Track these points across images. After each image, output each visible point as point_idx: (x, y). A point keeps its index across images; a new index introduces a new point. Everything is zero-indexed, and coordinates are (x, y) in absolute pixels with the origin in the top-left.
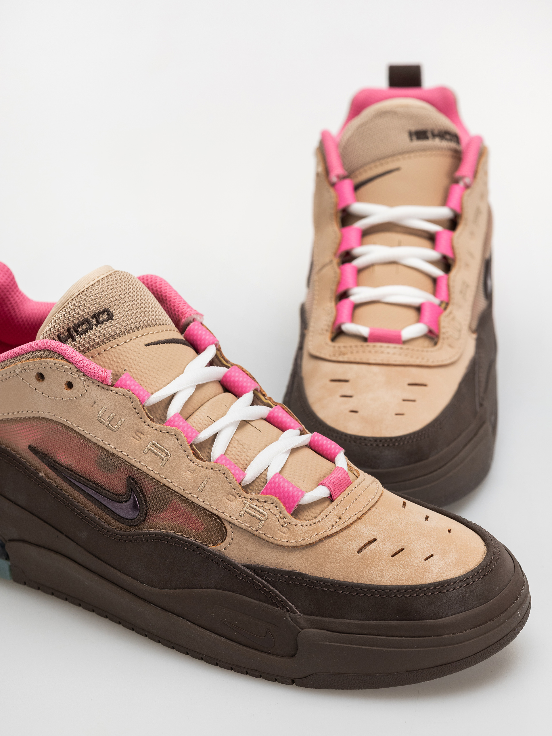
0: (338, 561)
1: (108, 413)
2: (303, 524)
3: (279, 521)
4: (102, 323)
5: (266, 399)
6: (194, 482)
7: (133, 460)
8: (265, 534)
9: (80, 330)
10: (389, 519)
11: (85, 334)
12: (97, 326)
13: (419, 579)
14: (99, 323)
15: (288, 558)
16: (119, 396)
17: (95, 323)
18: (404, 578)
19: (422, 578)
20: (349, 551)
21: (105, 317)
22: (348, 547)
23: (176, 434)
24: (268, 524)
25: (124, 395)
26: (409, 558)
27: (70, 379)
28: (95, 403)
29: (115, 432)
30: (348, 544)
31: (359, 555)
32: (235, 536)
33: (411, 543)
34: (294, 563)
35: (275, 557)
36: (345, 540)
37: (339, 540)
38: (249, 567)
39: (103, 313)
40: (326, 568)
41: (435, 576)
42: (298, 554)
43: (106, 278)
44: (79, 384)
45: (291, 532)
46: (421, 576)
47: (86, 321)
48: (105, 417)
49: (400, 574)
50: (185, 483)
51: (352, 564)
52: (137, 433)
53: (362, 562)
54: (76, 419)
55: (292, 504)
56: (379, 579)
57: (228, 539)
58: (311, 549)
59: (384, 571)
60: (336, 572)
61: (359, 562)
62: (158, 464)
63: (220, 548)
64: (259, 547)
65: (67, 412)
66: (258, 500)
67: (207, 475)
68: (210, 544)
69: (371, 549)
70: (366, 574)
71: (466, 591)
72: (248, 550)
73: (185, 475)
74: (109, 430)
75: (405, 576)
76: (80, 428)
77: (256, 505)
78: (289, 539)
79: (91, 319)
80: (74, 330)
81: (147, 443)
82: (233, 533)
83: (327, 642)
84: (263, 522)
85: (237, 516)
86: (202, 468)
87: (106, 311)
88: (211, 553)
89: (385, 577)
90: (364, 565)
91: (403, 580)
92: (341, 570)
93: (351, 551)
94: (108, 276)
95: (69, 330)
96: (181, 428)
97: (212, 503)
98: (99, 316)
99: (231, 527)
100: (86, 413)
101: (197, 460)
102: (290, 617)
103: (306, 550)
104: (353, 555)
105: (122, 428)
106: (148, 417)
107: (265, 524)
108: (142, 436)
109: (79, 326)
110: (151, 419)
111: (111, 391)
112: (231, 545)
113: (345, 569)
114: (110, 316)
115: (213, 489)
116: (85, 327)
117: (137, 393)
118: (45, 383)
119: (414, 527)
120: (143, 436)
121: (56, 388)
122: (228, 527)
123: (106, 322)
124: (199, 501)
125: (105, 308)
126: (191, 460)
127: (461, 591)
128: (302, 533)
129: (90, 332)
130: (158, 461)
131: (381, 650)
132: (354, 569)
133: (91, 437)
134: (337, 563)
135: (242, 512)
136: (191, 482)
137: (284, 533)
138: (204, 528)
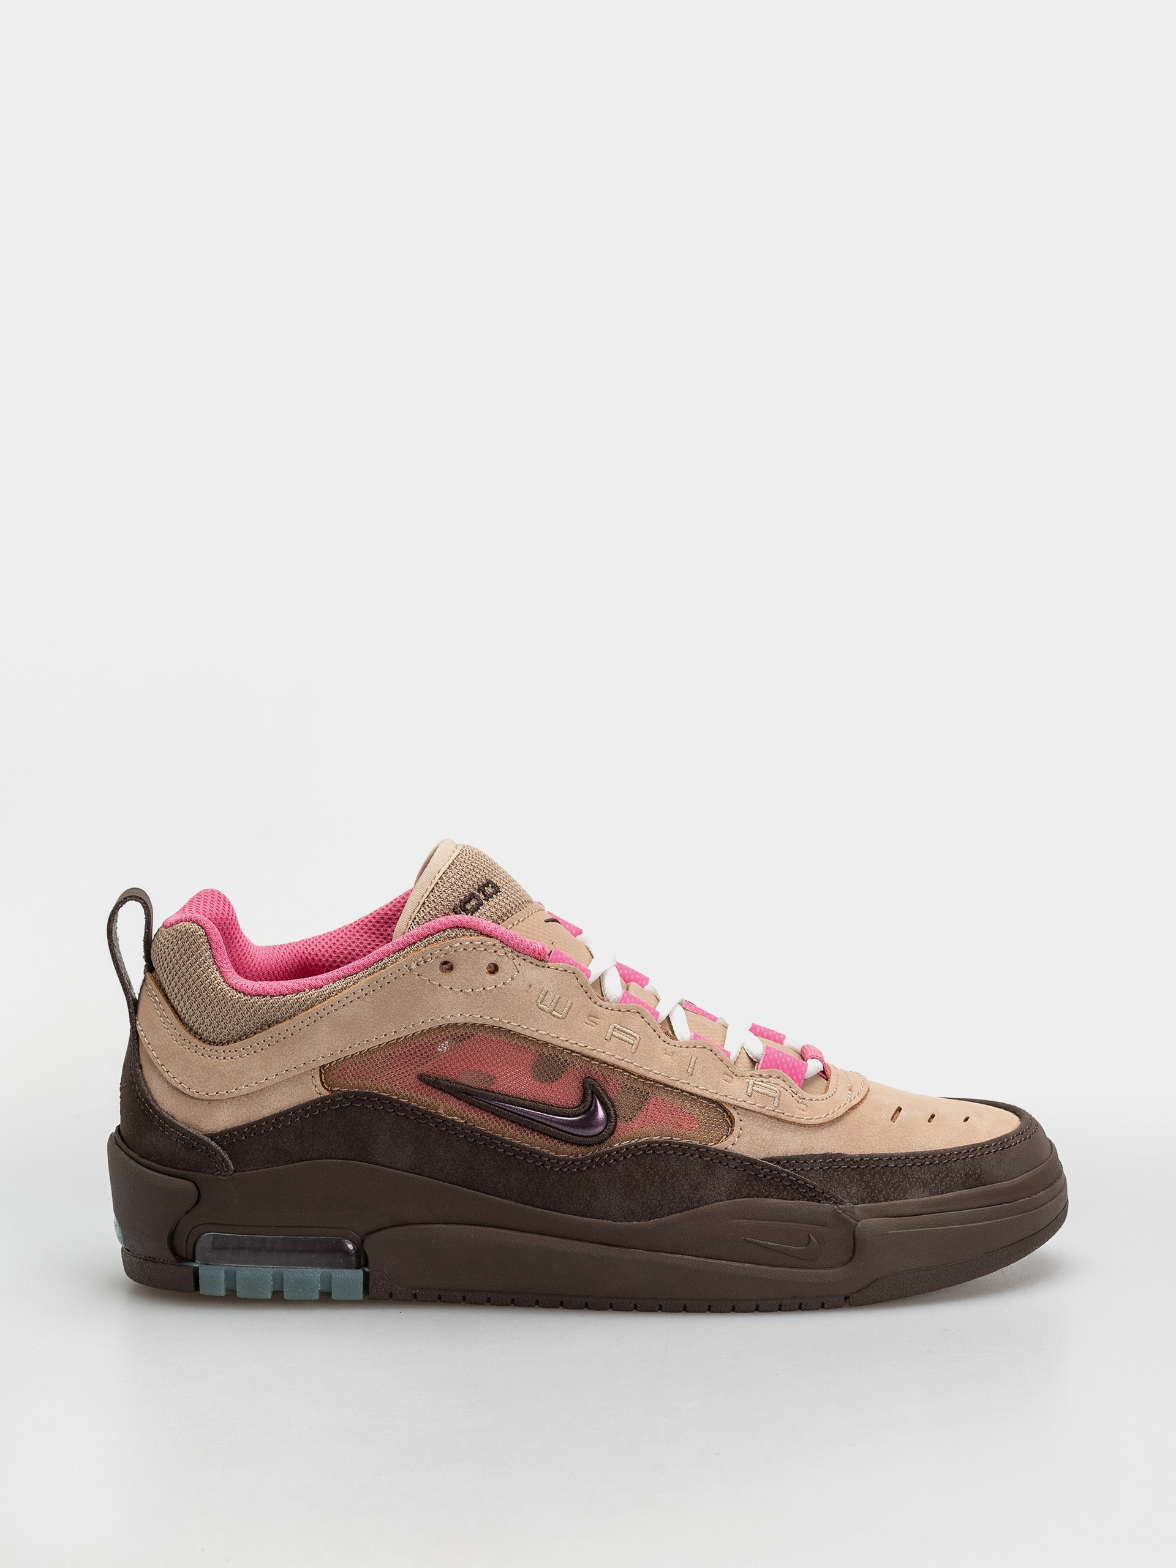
0: (875, 1134)
1: (549, 997)
2: (817, 1098)
3: (792, 1097)
4: (491, 897)
6: (678, 1065)
7: (595, 1051)
8: (783, 1114)
9: (469, 908)
14: (487, 897)
15: (816, 1140)
16: (561, 972)
17: (483, 897)
20: (882, 1121)
21: (491, 889)
22: (878, 1116)
23: (639, 1011)
24: (783, 1101)
25: (565, 971)
26: (947, 1121)
27: (494, 959)
28: (530, 986)
29: (563, 1020)
30: (877, 1113)
31: (894, 1124)
32: (745, 1124)
34: (824, 1144)
35: (800, 1141)
36: (872, 1110)
37: (866, 1111)
38: (771, 1160)
39: (486, 885)
40: (865, 1144)
42: (826, 1133)
43: (448, 871)
44: (507, 964)
45: (810, 1108)
47: (472, 896)
48: (548, 1002)
50: (668, 1069)
51: (892, 1134)
52: (589, 1018)
53: (902, 1131)
54: (506, 1012)
55: (800, 1075)
56: (930, 1145)
57: (736, 1130)
58: (839, 1124)
60: (878, 1147)
61: (898, 1130)
62: (627, 1051)
63: (725, 1144)
64: (778, 1133)
65: (492, 1006)
66: (761, 1076)
67: (693, 1055)
68: (711, 1142)
69: (903, 1118)
72: (764, 1140)
73: (664, 1059)
74: (555, 1019)
76: (514, 1024)
77: (762, 1082)
78: (810, 1116)
79: (477, 893)
80: (462, 908)
81: (608, 1027)
82: (741, 1120)
83: (893, 1230)
84: (776, 1100)
85: (745, 1097)
86: (681, 1048)
87: (489, 883)
88: (717, 1152)
89: (936, 1143)
90: (906, 1133)
91: (956, 1142)
92: (882, 1142)
93: (884, 1120)
94: (450, 866)
95: (454, 910)
96: (641, 1004)
97: (709, 1086)
98: (484, 889)
99: (738, 1114)
100: (521, 1002)
101: (672, 1040)
102: (840, 1209)
103: (834, 1126)
104: (888, 1124)
105: (571, 1013)
106: (598, 996)
107: (780, 1103)
108: (596, 1020)
109: (465, 903)
110: (602, 999)
111: (549, 967)
112: (741, 1138)
113: (887, 1141)
114: (497, 890)
115: (705, 1069)
116: (473, 903)
118: (455, 974)
120: (598, 1020)
121: (474, 975)
122: (734, 1113)
123: (494, 896)
124: (692, 1087)
125: (487, 880)
126: (664, 1042)
128: (822, 1109)
129: (482, 909)
130: (627, 1047)
131: (958, 1228)
132: (897, 1139)
133: (531, 1032)
134: (875, 1136)
135: (750, 1091)
136: (674, 1066)
137: (803, 1110)
138: (701, 1122)
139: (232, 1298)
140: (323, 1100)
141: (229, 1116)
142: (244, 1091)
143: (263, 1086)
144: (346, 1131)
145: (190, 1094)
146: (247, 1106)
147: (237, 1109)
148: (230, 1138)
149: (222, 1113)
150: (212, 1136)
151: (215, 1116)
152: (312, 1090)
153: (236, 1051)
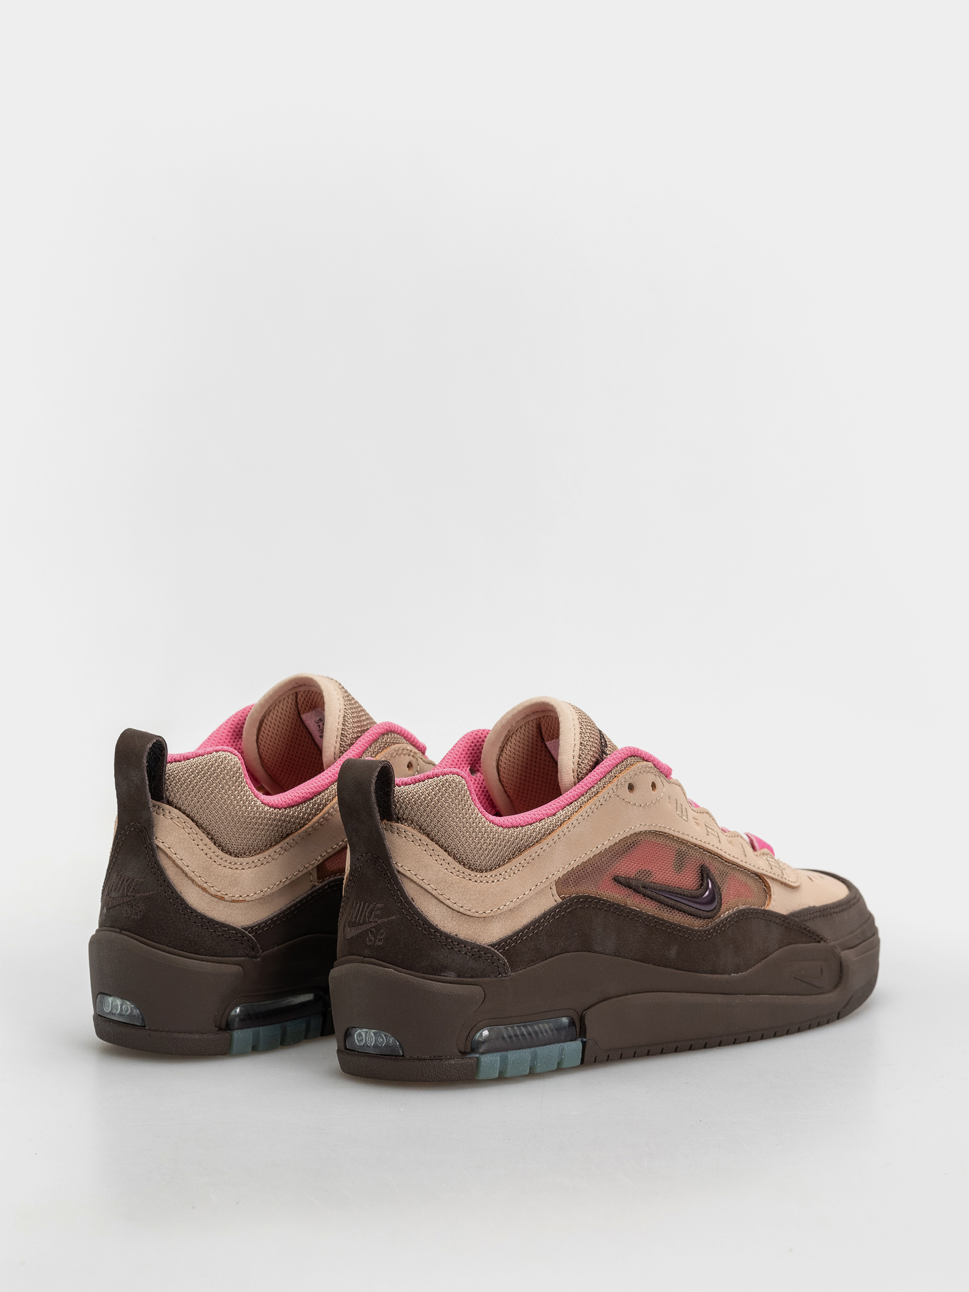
27: (653, 778)
139: (502, 1078)
140: (559, 906)
141: (500, 928)
142: (511, 906)
143: (523, 900)
144: (578, 928)
145: (471, 914)
146: (511, 918)
147: (505, 922)
148: (505, 944)
149: (495, 927)
150: (493, 945)
151: (490, 930)
152: (550, 901)
153: (500, 874)
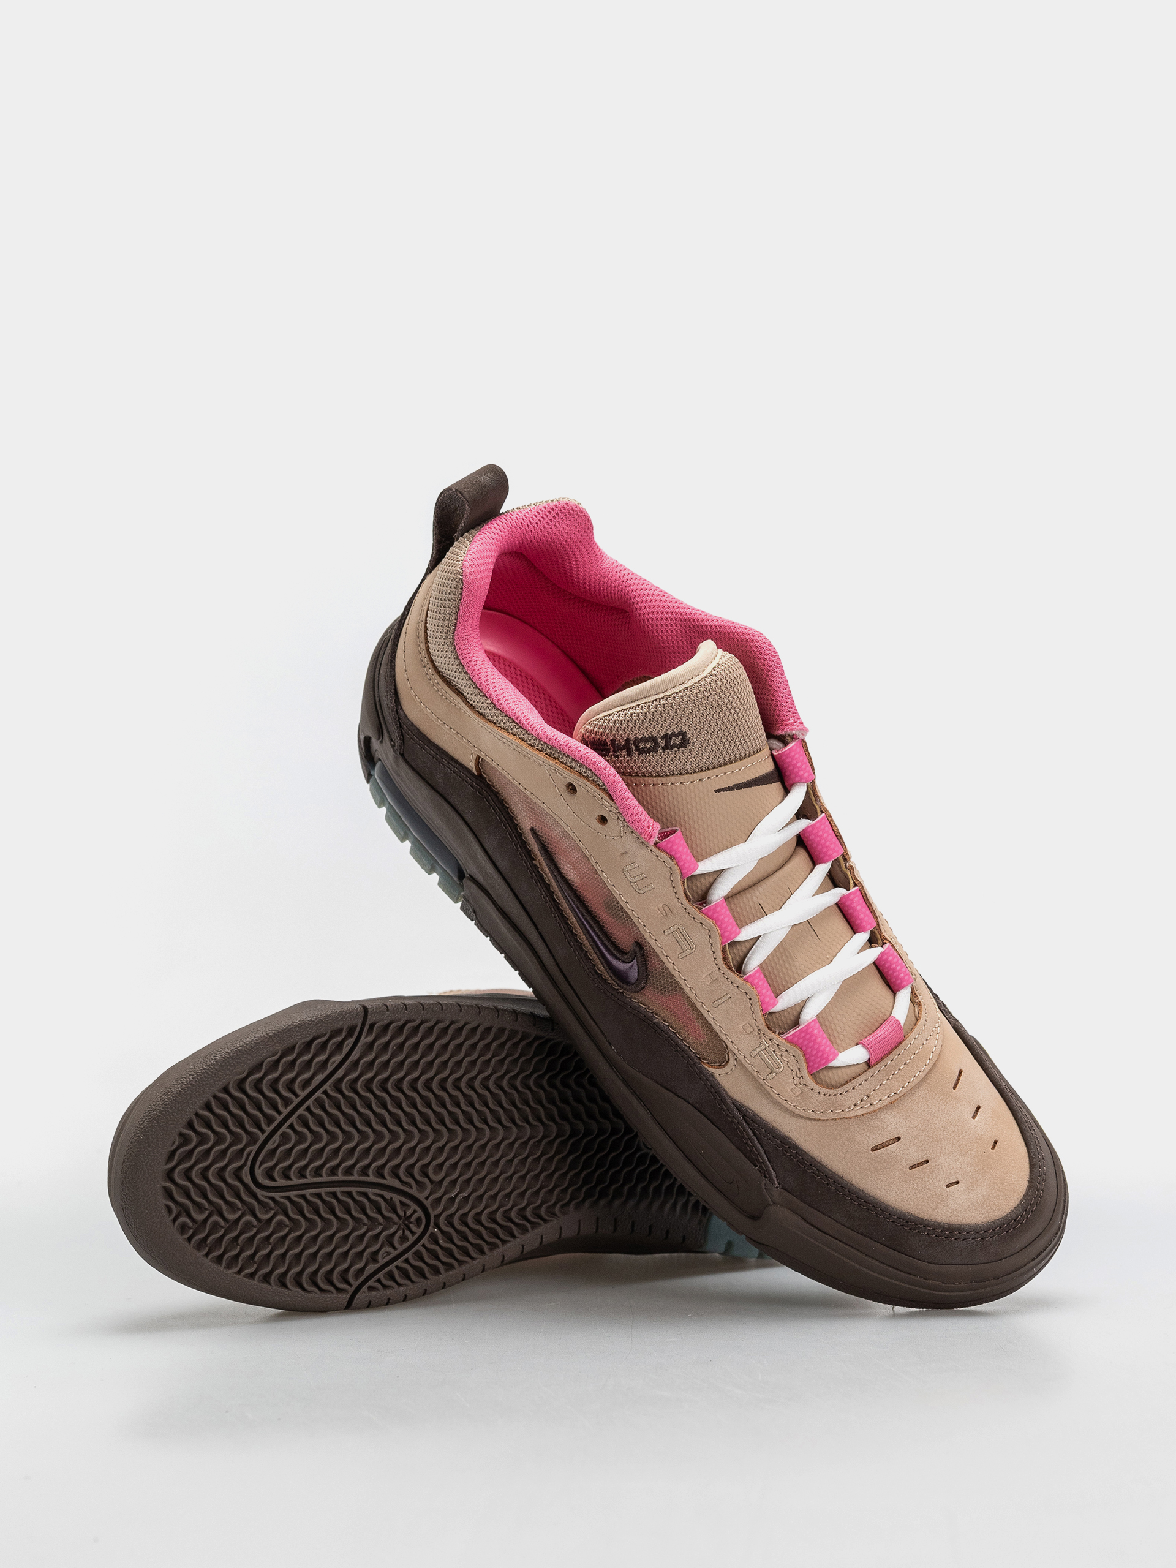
0: (845, 1151)
1: (637, 871)
2: (820, 1091)
3: (794, 1078)
4: (672, 748)
5: (846, 866)
6: (711, 993)
7: (649, 935)
8: (771, 1087)
9: (641, 747)
10: (927, 1110)
11: (646, 754)
12: (664, 749)
13: (930, 1210)
14: (667, 747)
15: (788, 1122)
16: (659, 860)
17: (663, 745)
18: (912, 1203)
19: (933, 1210)
20: (862, 1145)
21: (678, 741)
22: (863, 1138)
23: (710, 929)
24: (779, 1078)
25: (664, 862)
26: (928, 1178)
27: (606, 815)
28: (626, 853)
29: (638, 895)
30: (865, 1135)
31: (872, 1153)
32: (737, 1071)
33: (940, 1156)
36: (863, 1129)
37: (856, 1126)
38: (739, 1108)
39: (677, 736)
41: (949, 1214)
42: (802, 1123)
44: (615, 825)
45: (803, 1096)
46: (934, 1207)
47: (653, 739)
48: (633, 874)
49: (909, 1196)
50: (700, 989)
51: (859, 1161)
52: (665, 907)
53: (871, 1164)
55: (817, 1062)
57: (727, 1069)
58: (817, 1124)
59: (892, 1185)
60: (837, 1163)
61: (869, 1162)
62: (676, 953)
63: (714, 1071)
64: (759, 1095)
66: (780, 1044)
67: (731, 992)
68: (703, 1059)
69: (888, 1151)
70: (871, 1180)
71: (977, 1245)
72: (745, 1092)
73: (704, 979)
74: (633, 889)
75: (915, 1200)
76: (599, 867)
77: (775, 1051)
78: (798, 1104)
79: (659, 739)
80: (634, 743)
81: (672, 925)
82: (735, 1066)
84: (774, 1074)
85: (747, 1054)
86: (726, 980)
87: (683, 734)
88: (702, 1070)
89: (891, 1193)
90: (873, 1169)
92: (844, 1162)
93: (865, 1146)
95: (628, 740)
96: (720, 923)
97: (724, 1026)
98: (671, 738)
99: (735, 1060)
100: (612, 857)
101: (725, 967)
102: (765, 1184)
104: (865, 1150)
105: (648, 894)
106: (685, 894)
107: (776, 1077)
108: (668, 912)
109: (641, 742)
110: (688, 898)
111: (651, 850)
112: (729, 1076)
113: (849, 1164)
114: (685, 743)
115: (731, 1010)
116: (648, 745)
117: (681, 864)
118: (574, 798)
119: (954, 1129)
120: (671, 913)
121: (585, 811)
122: (732, 1059)
123: (676, 749)
124: (708, 1016)
125: (682, 731)
126: (718, 966)
127: (971, 1245)
128: (815, 1103)
129: (653, 756)
130: (678, 950)
132: (860, 1168)
133: (608, 883)
134: (843, 1152)
135: (755, 1052)
136: (707, 991)
138: (704, 1041)
140: (471, 774)
141: (417, 717)
142: (430, 716)
143: (442, 727)
144: (474, 810)
146: (428, 725)
147: (422, 719)
149: (413, 709)
151: (410, 707)
152: (468, 761)
153: (437, 683)
